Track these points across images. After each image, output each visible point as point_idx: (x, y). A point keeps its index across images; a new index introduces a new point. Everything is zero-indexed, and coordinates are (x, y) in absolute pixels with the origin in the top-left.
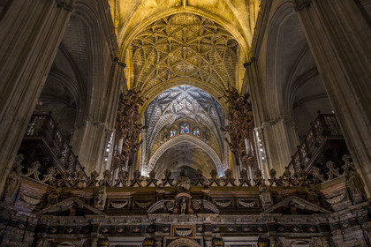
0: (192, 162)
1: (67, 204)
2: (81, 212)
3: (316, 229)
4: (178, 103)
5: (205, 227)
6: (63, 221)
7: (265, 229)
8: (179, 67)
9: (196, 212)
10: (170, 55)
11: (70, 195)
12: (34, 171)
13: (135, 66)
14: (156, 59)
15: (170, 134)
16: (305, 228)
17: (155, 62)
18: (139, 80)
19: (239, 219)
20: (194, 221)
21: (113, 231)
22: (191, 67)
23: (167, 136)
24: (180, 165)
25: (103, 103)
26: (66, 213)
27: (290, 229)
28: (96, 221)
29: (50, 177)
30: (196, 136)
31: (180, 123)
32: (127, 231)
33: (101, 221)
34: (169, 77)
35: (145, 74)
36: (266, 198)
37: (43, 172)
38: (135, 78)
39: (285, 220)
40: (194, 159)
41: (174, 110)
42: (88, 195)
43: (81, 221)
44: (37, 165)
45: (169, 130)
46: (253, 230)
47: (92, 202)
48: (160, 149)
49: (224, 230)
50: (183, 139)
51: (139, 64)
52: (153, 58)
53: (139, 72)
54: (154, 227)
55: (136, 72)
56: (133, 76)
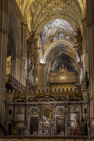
0: (66, 51)
1: (19, 99)
2: (23, 101)
3: (79, 104)
4: (57, 22)
5: (52, 104)
6: (19, 103)
7: (67, 104)
8: (54, 9)
9: (50, 101)
10: (49, 5)
11: (19, 97)
12: (10, 92)
13: (32, 12)
14: (42, 7)
15: (53, 40)
16: (77, 104)
17: (42, 9)
18: (34, 20)
19: (60, 102)
20: (49, 103)
21: (31, 105)
22: (60, 9)
23: (52, 41)
24: (60, 53)
25: (21, 48)
26: (19, 101)
27: (73, 104)
28: (27, 103)
29: (14, 92)
30: (67, 40)
31: (58, 33)
32: (34, 105)
33: (28, 103)
34: (49, 15)
35: (38, 16)
36: (68, 97)
37: (12, 91)
38: (32, 19)
39: (72, 102)
40: (67, 50)
41: (55, 26)
42: (24, 97)
43: (23, 103)
44: (10, 90)
45: (53, 37)
46: (64, 104)
47: (25, 98)
48: (49, 48)
49: (57, 105)
50: (60, 42)
51: (33, 11)
52: (40, 7)
53: (34, 16)
54: (40, 104)
55: (32, 16)
56: (31, 18)
